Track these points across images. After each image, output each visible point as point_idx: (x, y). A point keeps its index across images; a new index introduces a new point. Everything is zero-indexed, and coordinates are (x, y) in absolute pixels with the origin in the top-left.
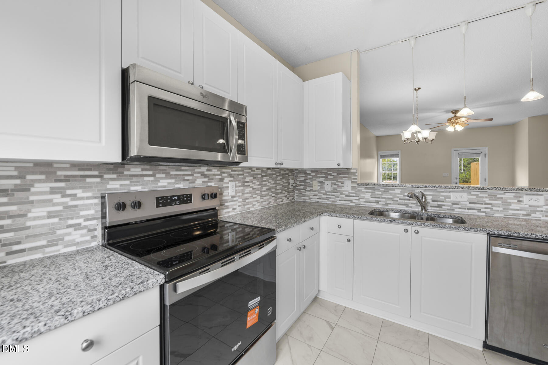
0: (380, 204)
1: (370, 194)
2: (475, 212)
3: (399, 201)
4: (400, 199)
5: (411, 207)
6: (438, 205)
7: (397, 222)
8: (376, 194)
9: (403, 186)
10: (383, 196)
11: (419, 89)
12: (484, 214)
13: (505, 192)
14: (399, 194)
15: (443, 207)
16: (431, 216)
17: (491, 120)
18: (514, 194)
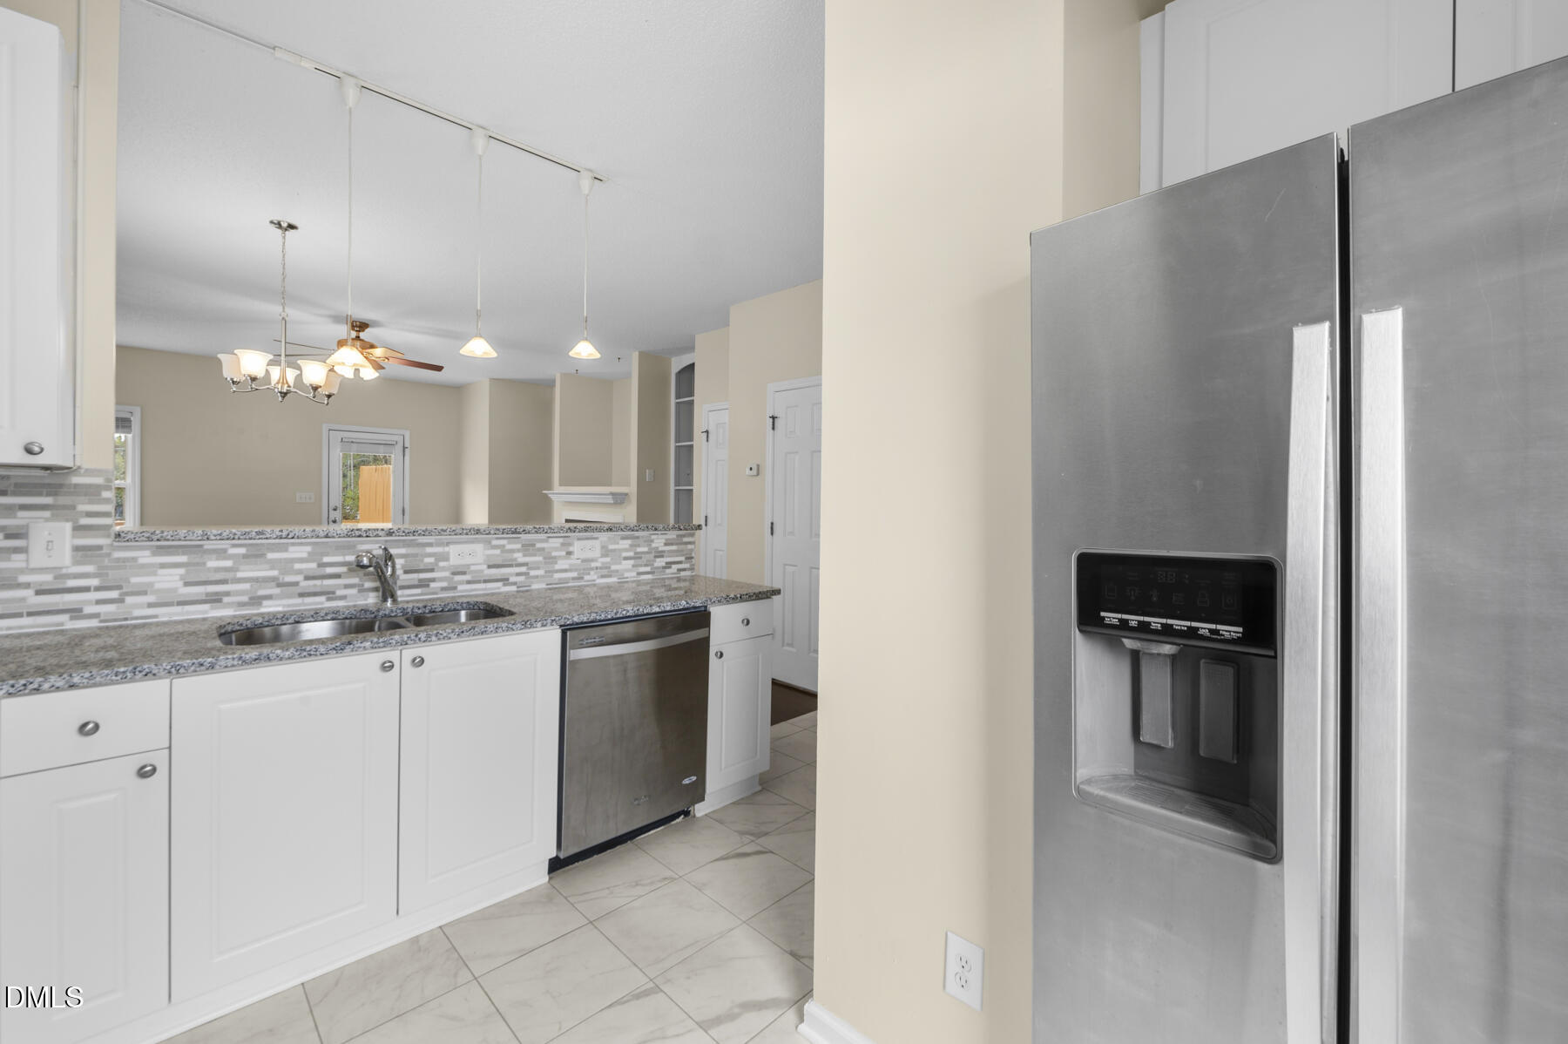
0: (229, 605)
1: (182, 571)
2: (498, 587)
3: (304, 584)
4: (307, 578)
5: (343, 598)
6: (420, 580)
7: (360, 647)
8: (209, 569)
9: (322, 534)
10: (240, 575)
11: (291, 227)
12: (514, 588)
13: (549, 537)
14: (302, 560)
15: (433, 585)
16: (413, 612)
17: (439, 368)
18: (561, 540)
